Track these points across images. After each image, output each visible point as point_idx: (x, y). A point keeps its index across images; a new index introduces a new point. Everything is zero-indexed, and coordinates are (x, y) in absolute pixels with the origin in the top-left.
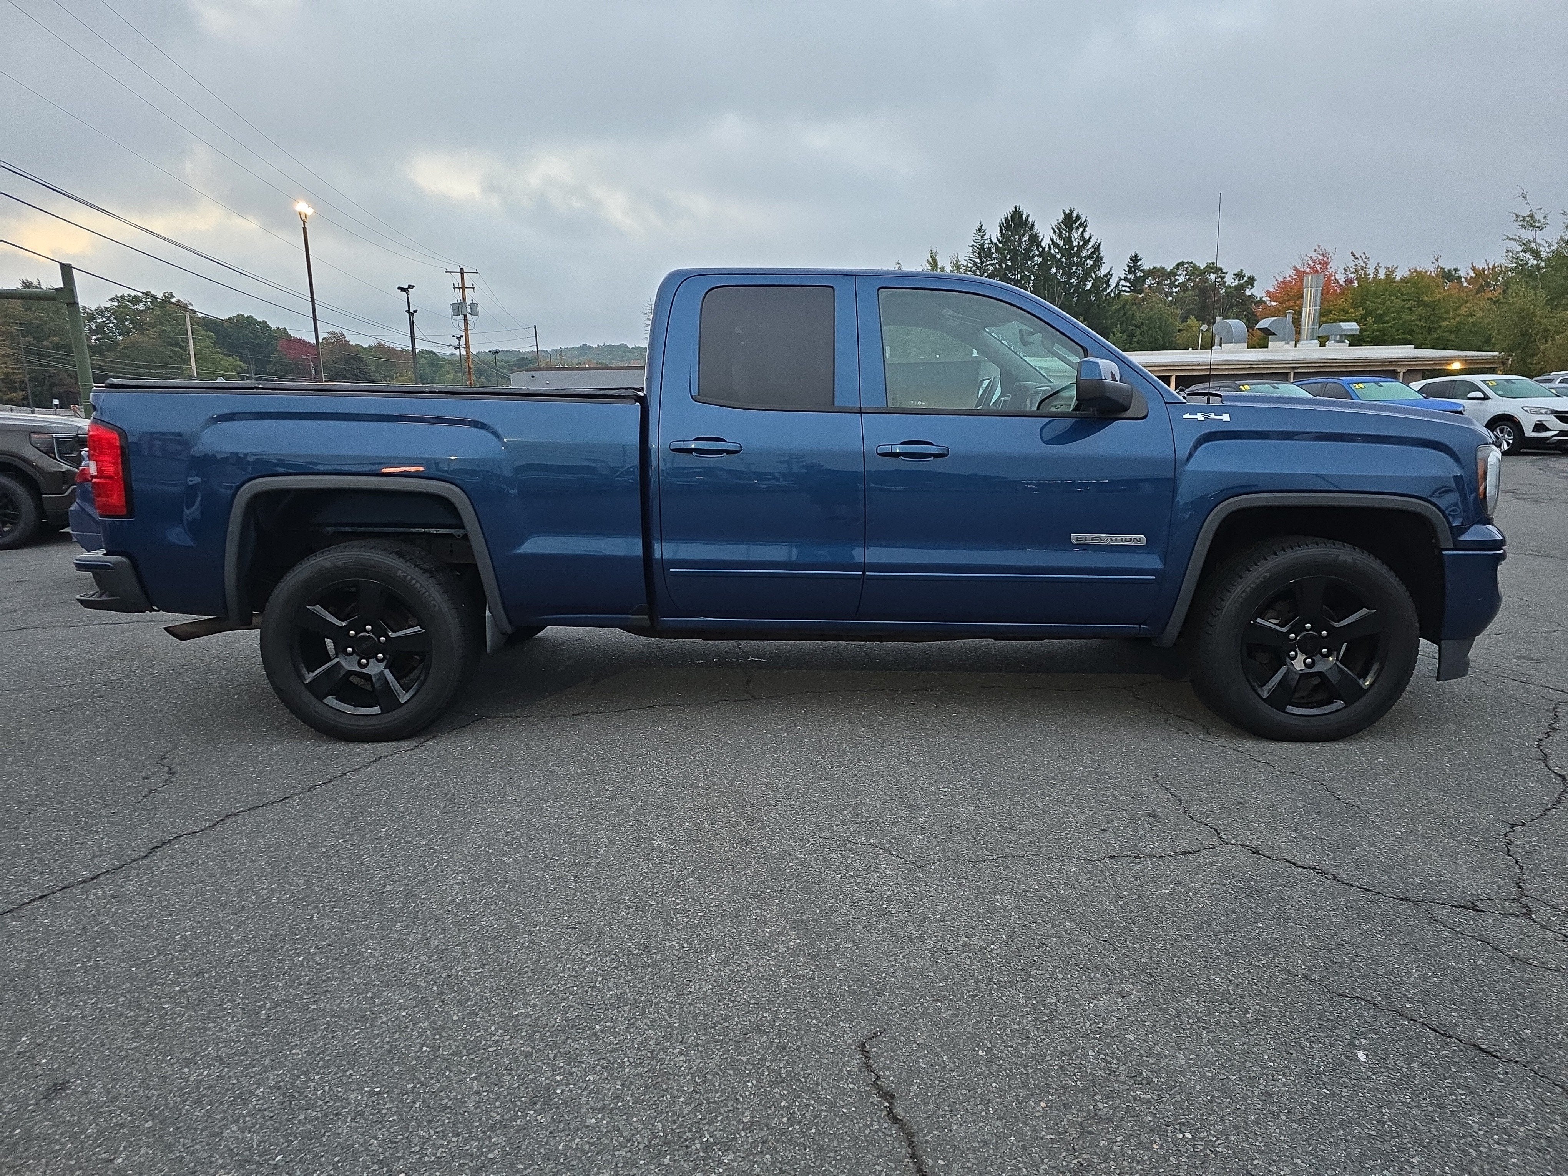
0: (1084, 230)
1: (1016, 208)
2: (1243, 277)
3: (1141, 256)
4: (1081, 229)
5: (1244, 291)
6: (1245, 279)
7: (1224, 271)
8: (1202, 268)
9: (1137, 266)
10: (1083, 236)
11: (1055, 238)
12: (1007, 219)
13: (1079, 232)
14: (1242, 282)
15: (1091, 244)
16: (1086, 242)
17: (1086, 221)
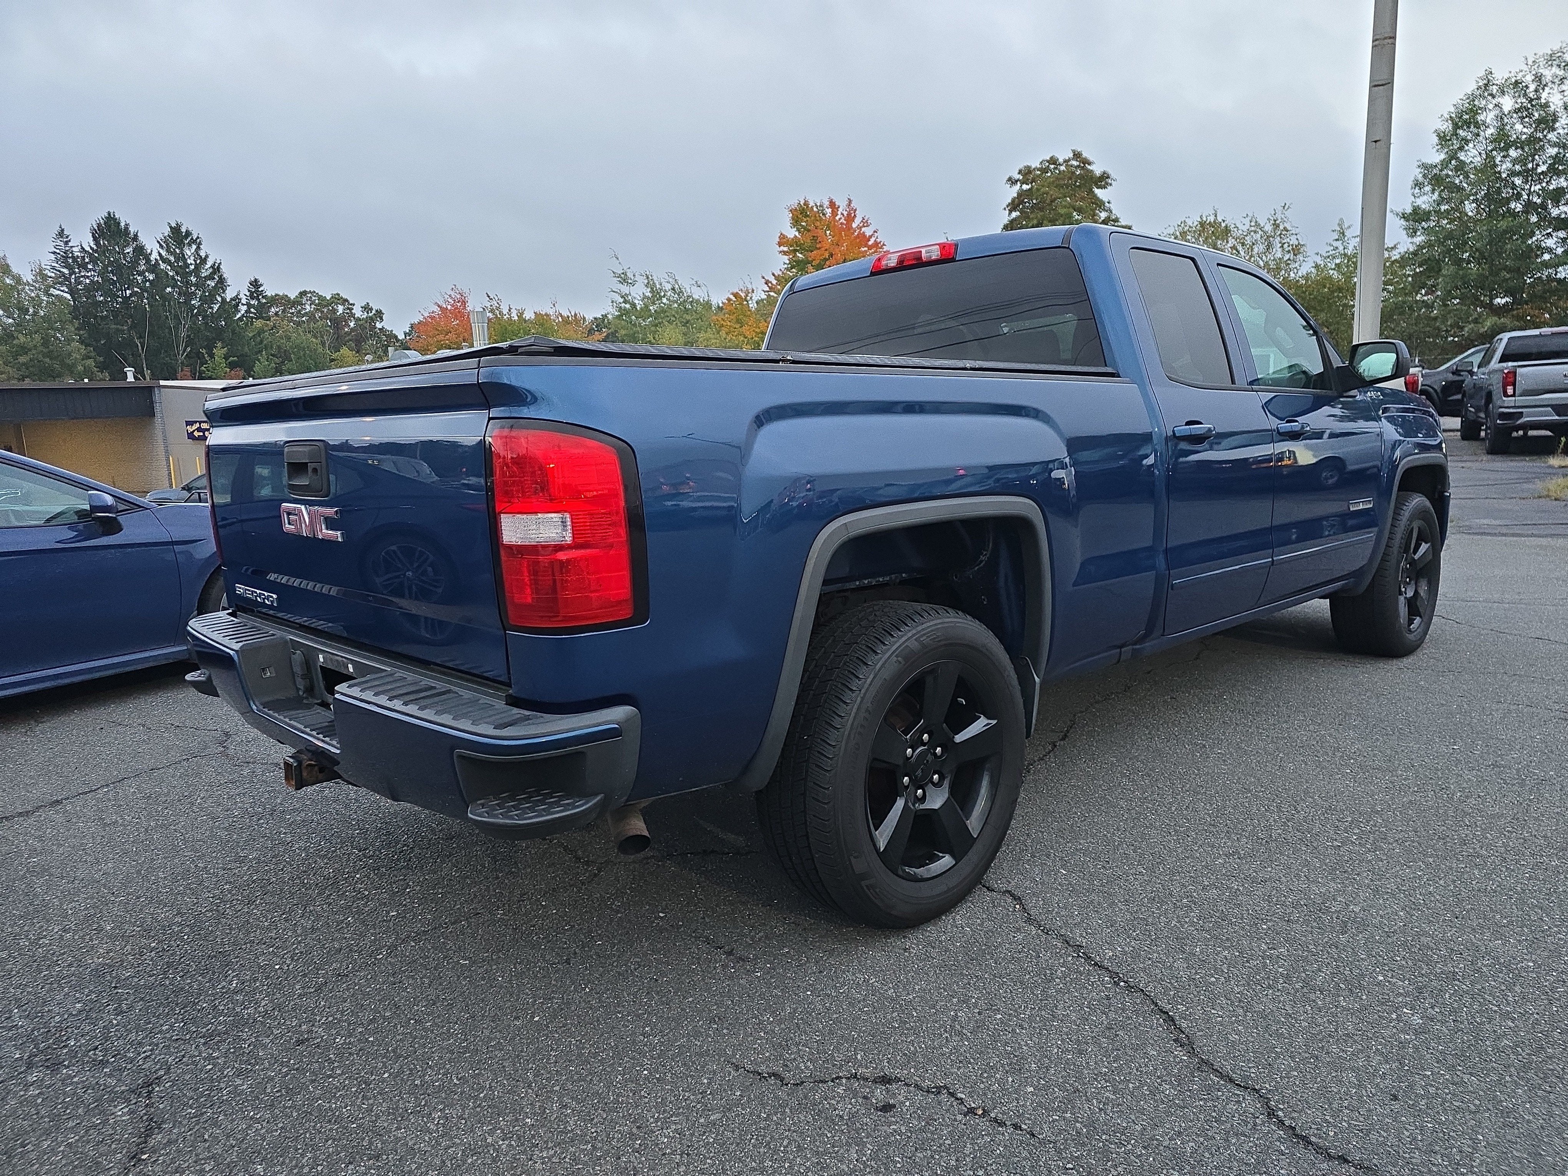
0: (198, 248)
1: (109, 213)
2: (371, 309)
3: (261, 281)
4: (194, 247)
5: (375, 324)
6: (374, 312)
7: (351, 302)
8: (328, 298)
9: (258, 291)
10: (199, 255)
11: (163, 253)
12: (99, 225)
13: (193, 250)
14: (370, 315)
15: (209, 264)
16: (204, 261)
17: (198, 238)
